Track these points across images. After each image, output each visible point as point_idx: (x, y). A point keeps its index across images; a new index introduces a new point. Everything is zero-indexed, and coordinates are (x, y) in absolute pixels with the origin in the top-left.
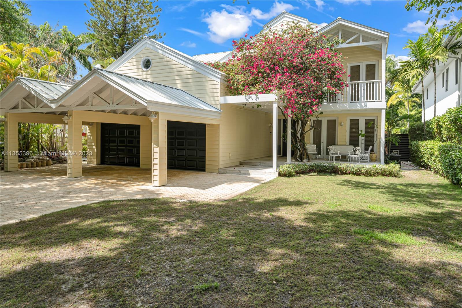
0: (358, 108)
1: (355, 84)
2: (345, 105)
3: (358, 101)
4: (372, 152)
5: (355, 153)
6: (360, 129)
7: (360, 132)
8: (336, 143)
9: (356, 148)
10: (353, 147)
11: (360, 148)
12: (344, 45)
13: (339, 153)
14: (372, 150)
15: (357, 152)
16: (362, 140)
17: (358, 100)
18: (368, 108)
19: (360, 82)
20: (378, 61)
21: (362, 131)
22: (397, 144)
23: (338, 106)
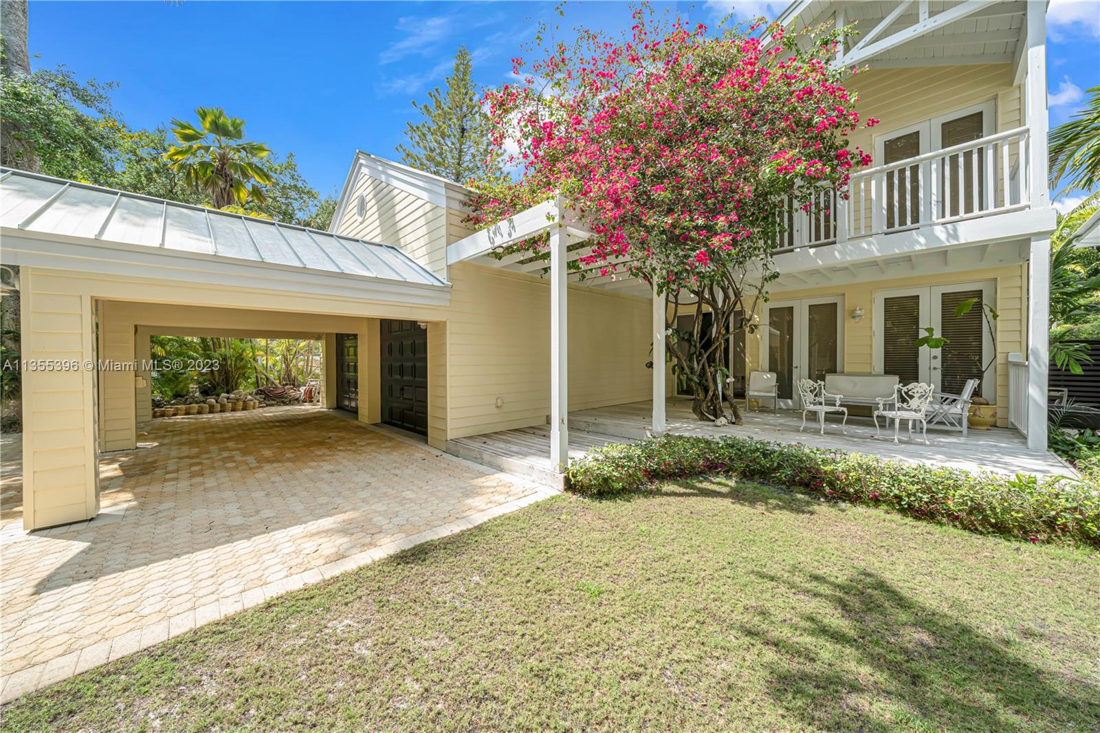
0: (918, 248)
1: (902, 171)
2: (865, 245)
3: (916, 225)
4: (977, 399)
5: (905, 405)
6: (923, 323)
7: (923, 334)
8: (838, 369)
9: (910, 386)
10: (894, 383)
11: (926, 390)
12: (859, 53)
13: (838, 403)
14: (977, 393)
15: (914, 403)
16: (930, 359)
17: (915, 219)
18: (962, 241)
19: (922, 156)
20: (995, 98)
21: (930, 330)
22: (1078, 370)
23: (837, 254)
